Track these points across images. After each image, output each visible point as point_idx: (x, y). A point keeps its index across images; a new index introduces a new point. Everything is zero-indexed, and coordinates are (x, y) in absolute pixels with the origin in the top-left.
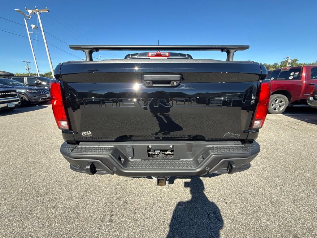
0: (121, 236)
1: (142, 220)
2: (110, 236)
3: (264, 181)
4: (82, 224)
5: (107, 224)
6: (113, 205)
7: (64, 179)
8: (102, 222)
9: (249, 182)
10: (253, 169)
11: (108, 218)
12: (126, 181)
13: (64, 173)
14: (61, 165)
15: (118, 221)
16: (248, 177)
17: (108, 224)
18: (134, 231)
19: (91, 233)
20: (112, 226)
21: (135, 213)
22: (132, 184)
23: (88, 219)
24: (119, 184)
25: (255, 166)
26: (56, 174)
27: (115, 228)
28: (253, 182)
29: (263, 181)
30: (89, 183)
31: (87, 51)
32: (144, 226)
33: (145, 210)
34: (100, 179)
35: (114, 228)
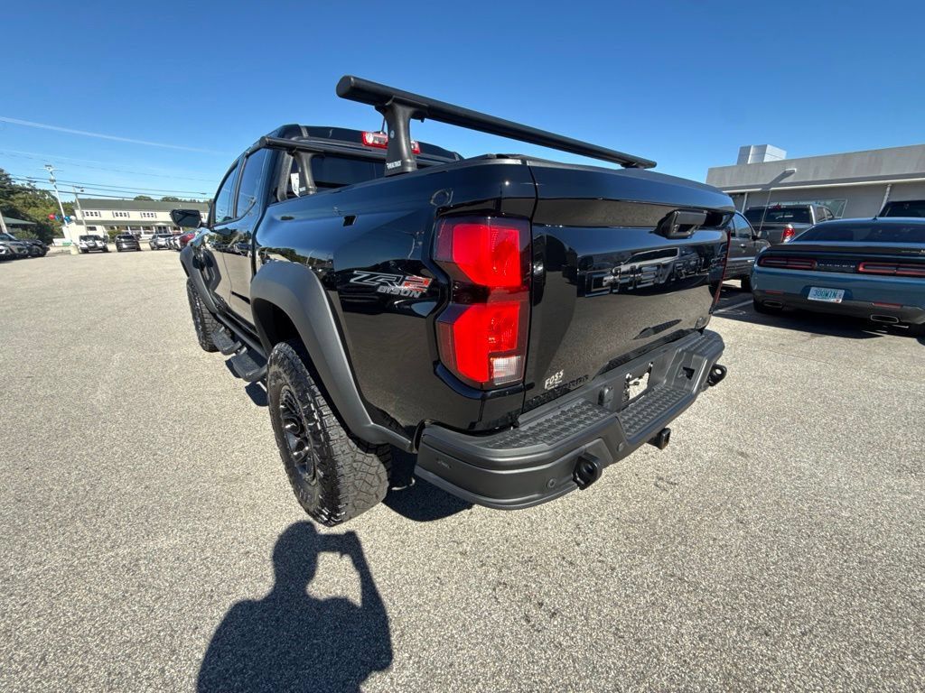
0: (607, 615)
1: (600, 564)
2: (591, 635)
4: (507, 678)
5: (555, 626)
6: (511, 587)
8: (539, 631)
11: (539, 616)
15: (566, 601)
17: (556, 623)
18: (611, 589)
19: (555, 669)
20: (570, 619)
21: (571, 563)
23: (505, 657)
27: (581, 616)
32: (613, 569)
33: (578, 545)
35: (578, 617)
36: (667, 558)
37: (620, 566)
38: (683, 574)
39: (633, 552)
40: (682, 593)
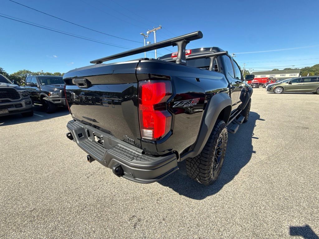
36: (92, 208)
37: (95, 193)
38: (84, 211)
39: (99, 197)
40: (79, 208)
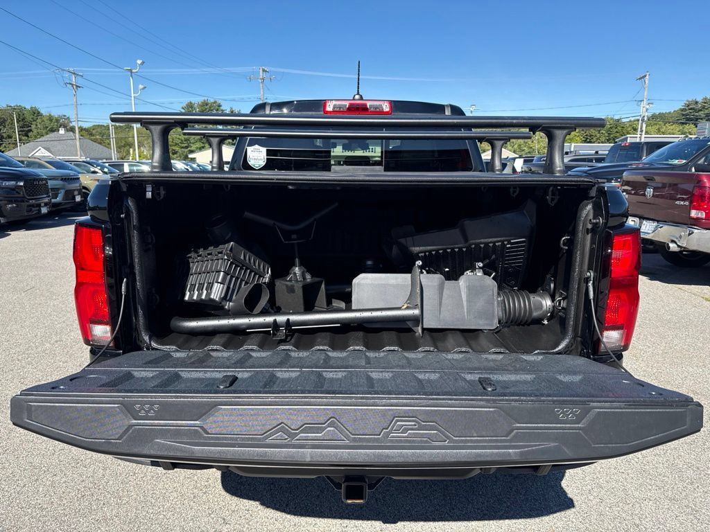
3: (685, 518)
7: (52, 502)
9: (638, 522)
10: (658, 483)
12: (248, 511)
13: (48, 483)
14: (37, 461)
16: (638, 505)
22: (266, 520)
24: (224, 519)
25: (667, 474)
26: (24, 486)
28: (647, 520)
29: (682, 518)
30: (132, 515)
31: (157, 129)
34: (163, 506)
